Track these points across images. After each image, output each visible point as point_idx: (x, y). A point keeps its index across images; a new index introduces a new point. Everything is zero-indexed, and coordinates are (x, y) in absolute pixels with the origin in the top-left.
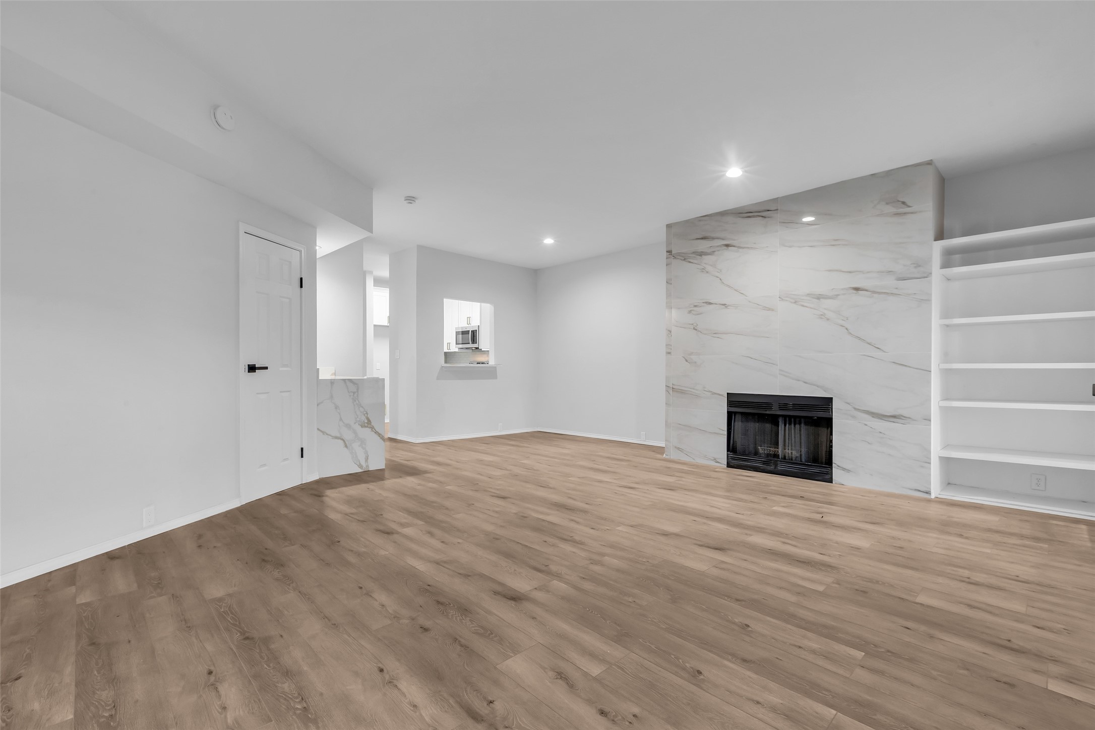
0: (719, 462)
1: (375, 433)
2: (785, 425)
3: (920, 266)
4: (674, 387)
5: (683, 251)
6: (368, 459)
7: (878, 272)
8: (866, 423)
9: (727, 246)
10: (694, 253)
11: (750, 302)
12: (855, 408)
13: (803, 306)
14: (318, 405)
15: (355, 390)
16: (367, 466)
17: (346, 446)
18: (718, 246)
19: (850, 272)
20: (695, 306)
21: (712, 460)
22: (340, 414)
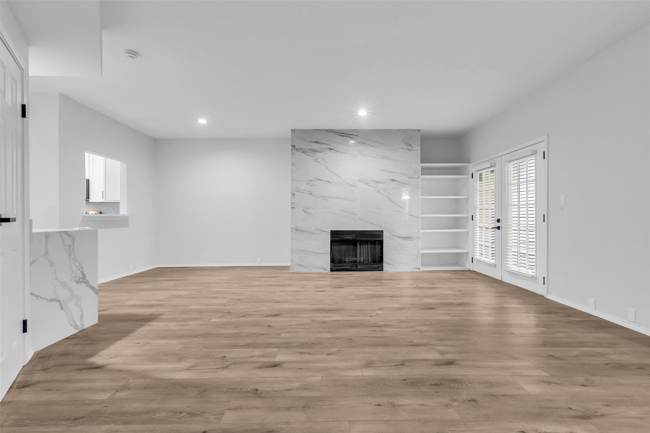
0: (326, 270)
1: (90, 287)
2: (360, 246)
3: (416, 173)
4: (297, 228)
5: (303, 147)
6: (83, 317)
7: (401, 174)
8: (397, 241)
9: (331, 149)
10: (310, 149)
11: (343, 181)
12: (392, 235)
13: (370, 186)
14: (31, 265)
15: (71, 244)
16: (83, 325)
17: (62, 308)
18: (325, 148)
19: (390, 172)
20: (311, 181)
21: (322, 269)
22: (55, 272)
